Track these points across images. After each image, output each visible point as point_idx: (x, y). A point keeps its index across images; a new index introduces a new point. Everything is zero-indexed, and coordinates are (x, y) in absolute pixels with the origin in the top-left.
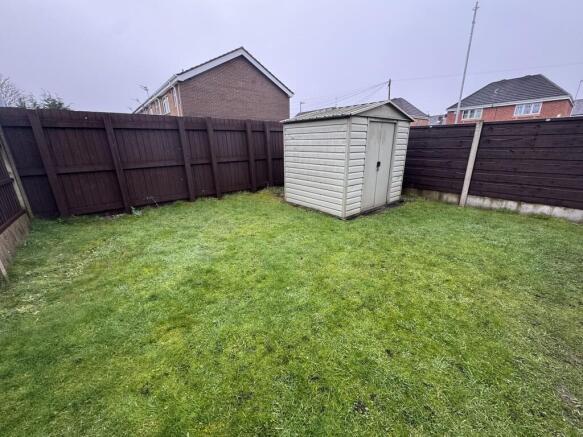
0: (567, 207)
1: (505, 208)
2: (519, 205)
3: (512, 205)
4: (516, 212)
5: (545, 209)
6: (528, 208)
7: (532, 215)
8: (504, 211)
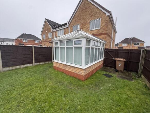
0: (29, 64)
1: (17, 68)
2: (20, 66)
3: (18, 67)
4: (20, 68)
5: (26, 65)
6: (22, 66)
7: (24, 68)
8: (17, 69)
